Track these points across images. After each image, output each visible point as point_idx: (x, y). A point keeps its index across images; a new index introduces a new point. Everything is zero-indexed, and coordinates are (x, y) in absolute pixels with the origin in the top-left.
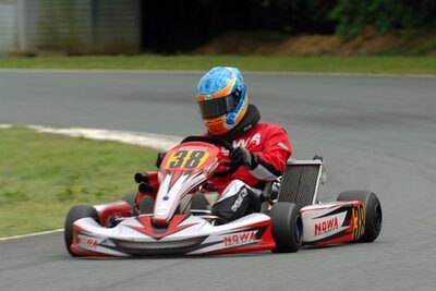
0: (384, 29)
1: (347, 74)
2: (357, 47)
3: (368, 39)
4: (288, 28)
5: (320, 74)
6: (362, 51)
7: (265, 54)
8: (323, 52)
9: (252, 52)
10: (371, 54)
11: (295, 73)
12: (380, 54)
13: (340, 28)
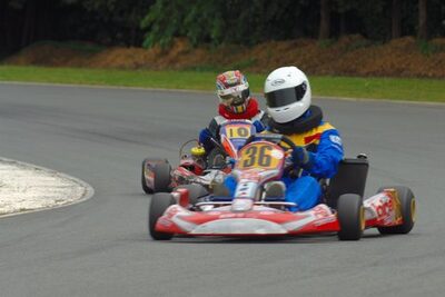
2: (173, 62)
3: (185, 53)
6: (178, 65)
8: (137, 66)
9: (64, 63)
10: (186, 69)
12: (194, 69)
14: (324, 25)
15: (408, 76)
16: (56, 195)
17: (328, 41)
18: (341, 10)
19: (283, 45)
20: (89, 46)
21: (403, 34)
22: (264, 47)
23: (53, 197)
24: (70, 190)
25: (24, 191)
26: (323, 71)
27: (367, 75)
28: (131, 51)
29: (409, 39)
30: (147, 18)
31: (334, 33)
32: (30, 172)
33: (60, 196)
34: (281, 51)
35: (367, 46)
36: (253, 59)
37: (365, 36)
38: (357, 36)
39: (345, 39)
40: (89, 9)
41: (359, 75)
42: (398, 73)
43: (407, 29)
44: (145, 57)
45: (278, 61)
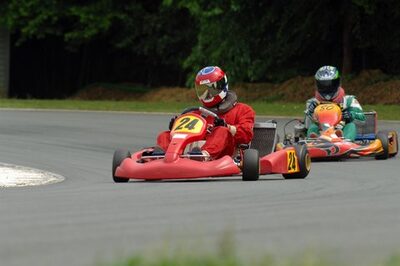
17: (349, 76)
22: (292, 82)
30: (189, 59)
31: (355, 69)
34: (306, 85)
35: (386, 80)
36: (280, 93)
37: (385, 71)
38: (376, 71)
39: (365, 74)
40: (139, 53)
44: (188, 95)
45: (303, 95)
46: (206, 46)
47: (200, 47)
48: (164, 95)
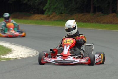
0: (58, 13)
1: (48, 26)
2: (51, 18)
3: (54, 16)
4: (32, 12)
5: (40, 25)
6: (52, 19)
7: (25, 19)
8: (41, 19)
9: (22, 18)
10: (55, 20)
11: (33, 25)
12: (57, 21)
13: (46, 12)
14: (92, 10)
15: (114, 24)
16: (29, 53)
17: (93, 14)
18: (96, 6)
19: (81, 15)
20: (28, 14)
21: (113, 12)
23: (29, 54)
24: (32, 52)
25: (21, 52)
26: (91, 22)
27: (103, 23)
28: (40, 15)
29: (114, 14)
30: (45, 7)
31: (94, 12)
32: (20, 47)
33: (30, 54)
35: (103, 15)
36: (73, 18)
37: (102, 13)
38: (100, 13)
39: (97, 13)
41: (101, 23)
42: (111, 23)
43: (114, 11)
45: (79, 19)
46: (50, 4)
47: (48, 4)
48: (36, 17)
